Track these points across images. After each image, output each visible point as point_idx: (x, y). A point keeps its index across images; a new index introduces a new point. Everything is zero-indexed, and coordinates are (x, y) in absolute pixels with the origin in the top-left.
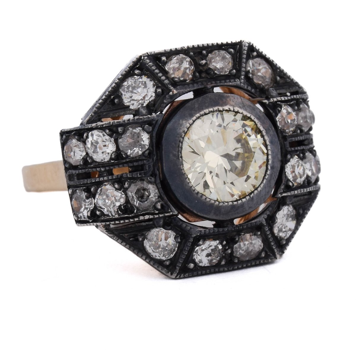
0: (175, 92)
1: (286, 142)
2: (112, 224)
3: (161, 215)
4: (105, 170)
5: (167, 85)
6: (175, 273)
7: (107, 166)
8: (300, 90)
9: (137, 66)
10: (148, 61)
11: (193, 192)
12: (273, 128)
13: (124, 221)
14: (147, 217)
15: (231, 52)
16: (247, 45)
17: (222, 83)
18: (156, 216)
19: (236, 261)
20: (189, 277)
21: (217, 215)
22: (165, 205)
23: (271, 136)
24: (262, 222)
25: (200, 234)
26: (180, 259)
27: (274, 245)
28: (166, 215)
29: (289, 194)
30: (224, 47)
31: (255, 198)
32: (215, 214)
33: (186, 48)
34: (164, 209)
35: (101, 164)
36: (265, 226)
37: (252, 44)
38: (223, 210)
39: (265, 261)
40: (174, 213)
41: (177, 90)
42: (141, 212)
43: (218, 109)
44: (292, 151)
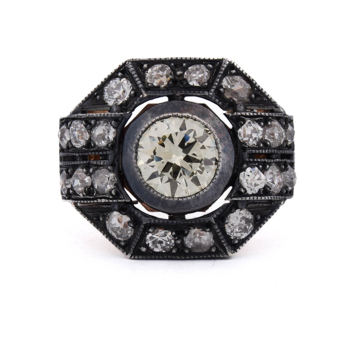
0: (145, 95)
1: (245, 153)
2: (79, 203)
3: (115, 201)
4: (79, 156)
5: (141, 89)
6: (129, 253)
7: (81, 152)
8: (276, 110)
9: (121, 70)
10: (131, 66)
11: (143, 184)
12: (230, 139)
13: (87, 201)
14: (103, 201)
15: (209, 67)
16: (227, 63)
17: (191, 93)
18: (111, 201)
19: (187, 252)
20: (143, 259)
21: (164, 208)
22: (119, 192)
23: (225, 144)
24: (211, 221)
25: (150, 222)
26: (133, 242)
27: (225, 243)
28: (119, 201)
29: (240, 199)
30: (204, 62)
31: (200, 198)
32: (162, 206)
33: (170, 59)
34: (117, 195)
35: (77, 150)
36: (214, 224)
37: (233, 63)
38: (169, 204)
39: (217, 256)
40: (126, 201)
41: (147, 93)
42: (99, 196)
43: (177, 114)
44: (250, 162)
